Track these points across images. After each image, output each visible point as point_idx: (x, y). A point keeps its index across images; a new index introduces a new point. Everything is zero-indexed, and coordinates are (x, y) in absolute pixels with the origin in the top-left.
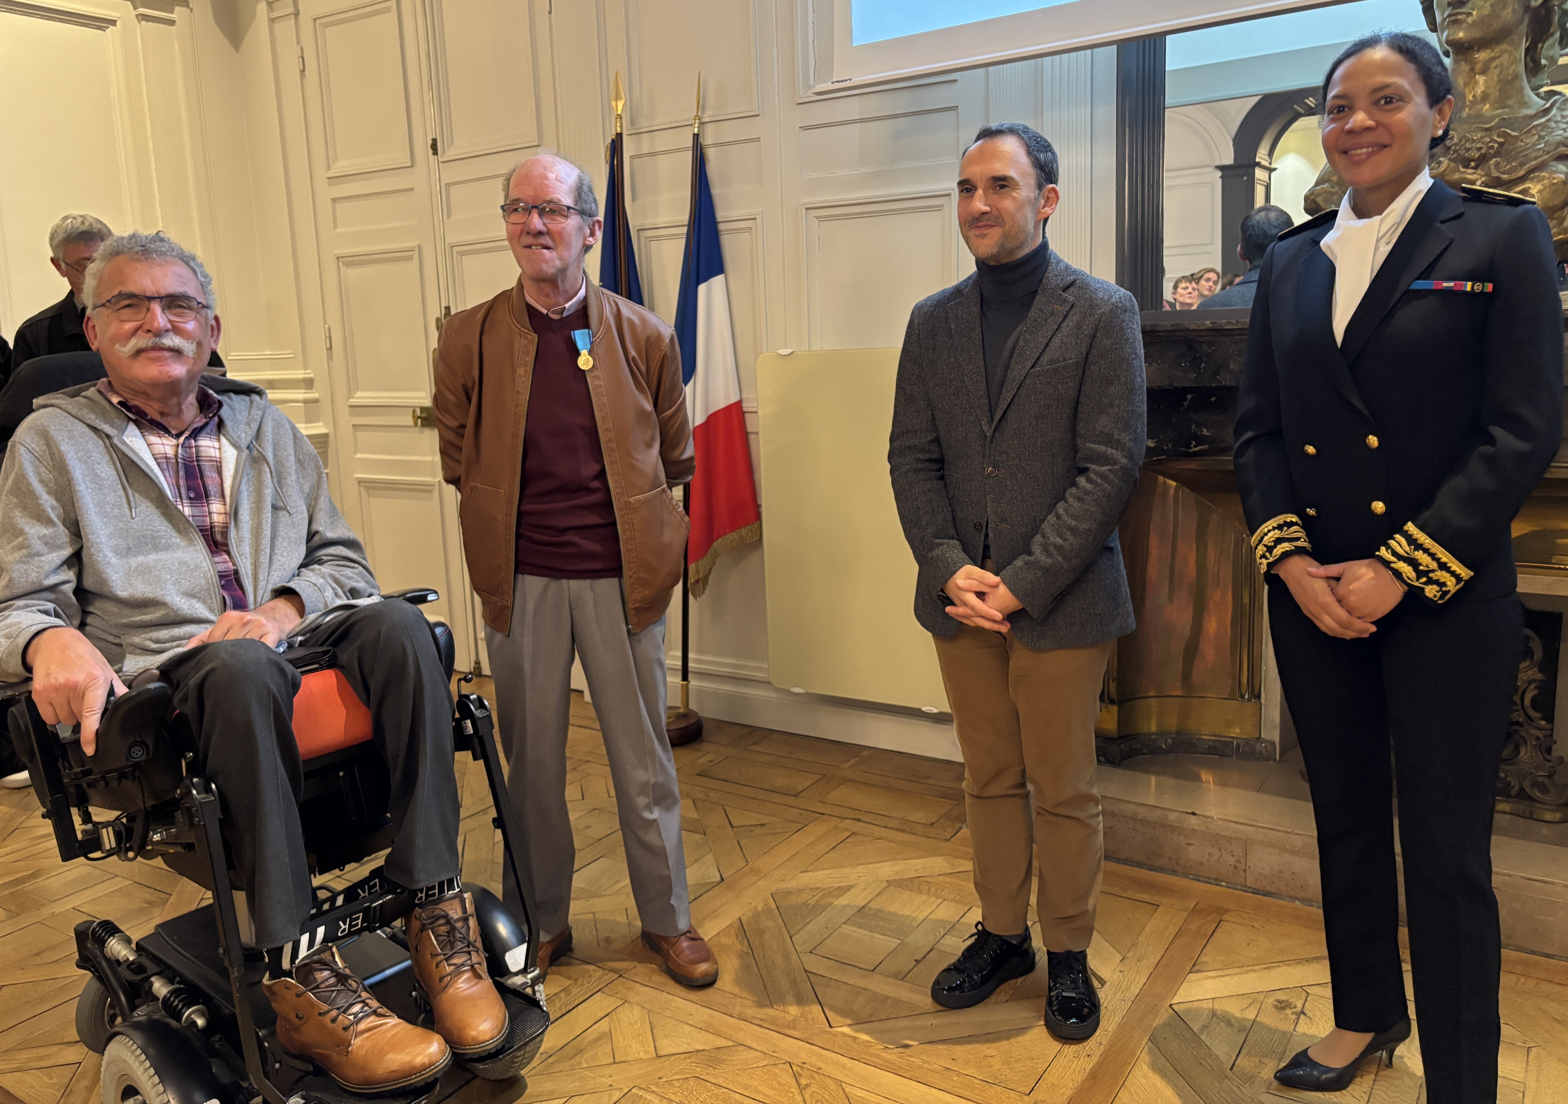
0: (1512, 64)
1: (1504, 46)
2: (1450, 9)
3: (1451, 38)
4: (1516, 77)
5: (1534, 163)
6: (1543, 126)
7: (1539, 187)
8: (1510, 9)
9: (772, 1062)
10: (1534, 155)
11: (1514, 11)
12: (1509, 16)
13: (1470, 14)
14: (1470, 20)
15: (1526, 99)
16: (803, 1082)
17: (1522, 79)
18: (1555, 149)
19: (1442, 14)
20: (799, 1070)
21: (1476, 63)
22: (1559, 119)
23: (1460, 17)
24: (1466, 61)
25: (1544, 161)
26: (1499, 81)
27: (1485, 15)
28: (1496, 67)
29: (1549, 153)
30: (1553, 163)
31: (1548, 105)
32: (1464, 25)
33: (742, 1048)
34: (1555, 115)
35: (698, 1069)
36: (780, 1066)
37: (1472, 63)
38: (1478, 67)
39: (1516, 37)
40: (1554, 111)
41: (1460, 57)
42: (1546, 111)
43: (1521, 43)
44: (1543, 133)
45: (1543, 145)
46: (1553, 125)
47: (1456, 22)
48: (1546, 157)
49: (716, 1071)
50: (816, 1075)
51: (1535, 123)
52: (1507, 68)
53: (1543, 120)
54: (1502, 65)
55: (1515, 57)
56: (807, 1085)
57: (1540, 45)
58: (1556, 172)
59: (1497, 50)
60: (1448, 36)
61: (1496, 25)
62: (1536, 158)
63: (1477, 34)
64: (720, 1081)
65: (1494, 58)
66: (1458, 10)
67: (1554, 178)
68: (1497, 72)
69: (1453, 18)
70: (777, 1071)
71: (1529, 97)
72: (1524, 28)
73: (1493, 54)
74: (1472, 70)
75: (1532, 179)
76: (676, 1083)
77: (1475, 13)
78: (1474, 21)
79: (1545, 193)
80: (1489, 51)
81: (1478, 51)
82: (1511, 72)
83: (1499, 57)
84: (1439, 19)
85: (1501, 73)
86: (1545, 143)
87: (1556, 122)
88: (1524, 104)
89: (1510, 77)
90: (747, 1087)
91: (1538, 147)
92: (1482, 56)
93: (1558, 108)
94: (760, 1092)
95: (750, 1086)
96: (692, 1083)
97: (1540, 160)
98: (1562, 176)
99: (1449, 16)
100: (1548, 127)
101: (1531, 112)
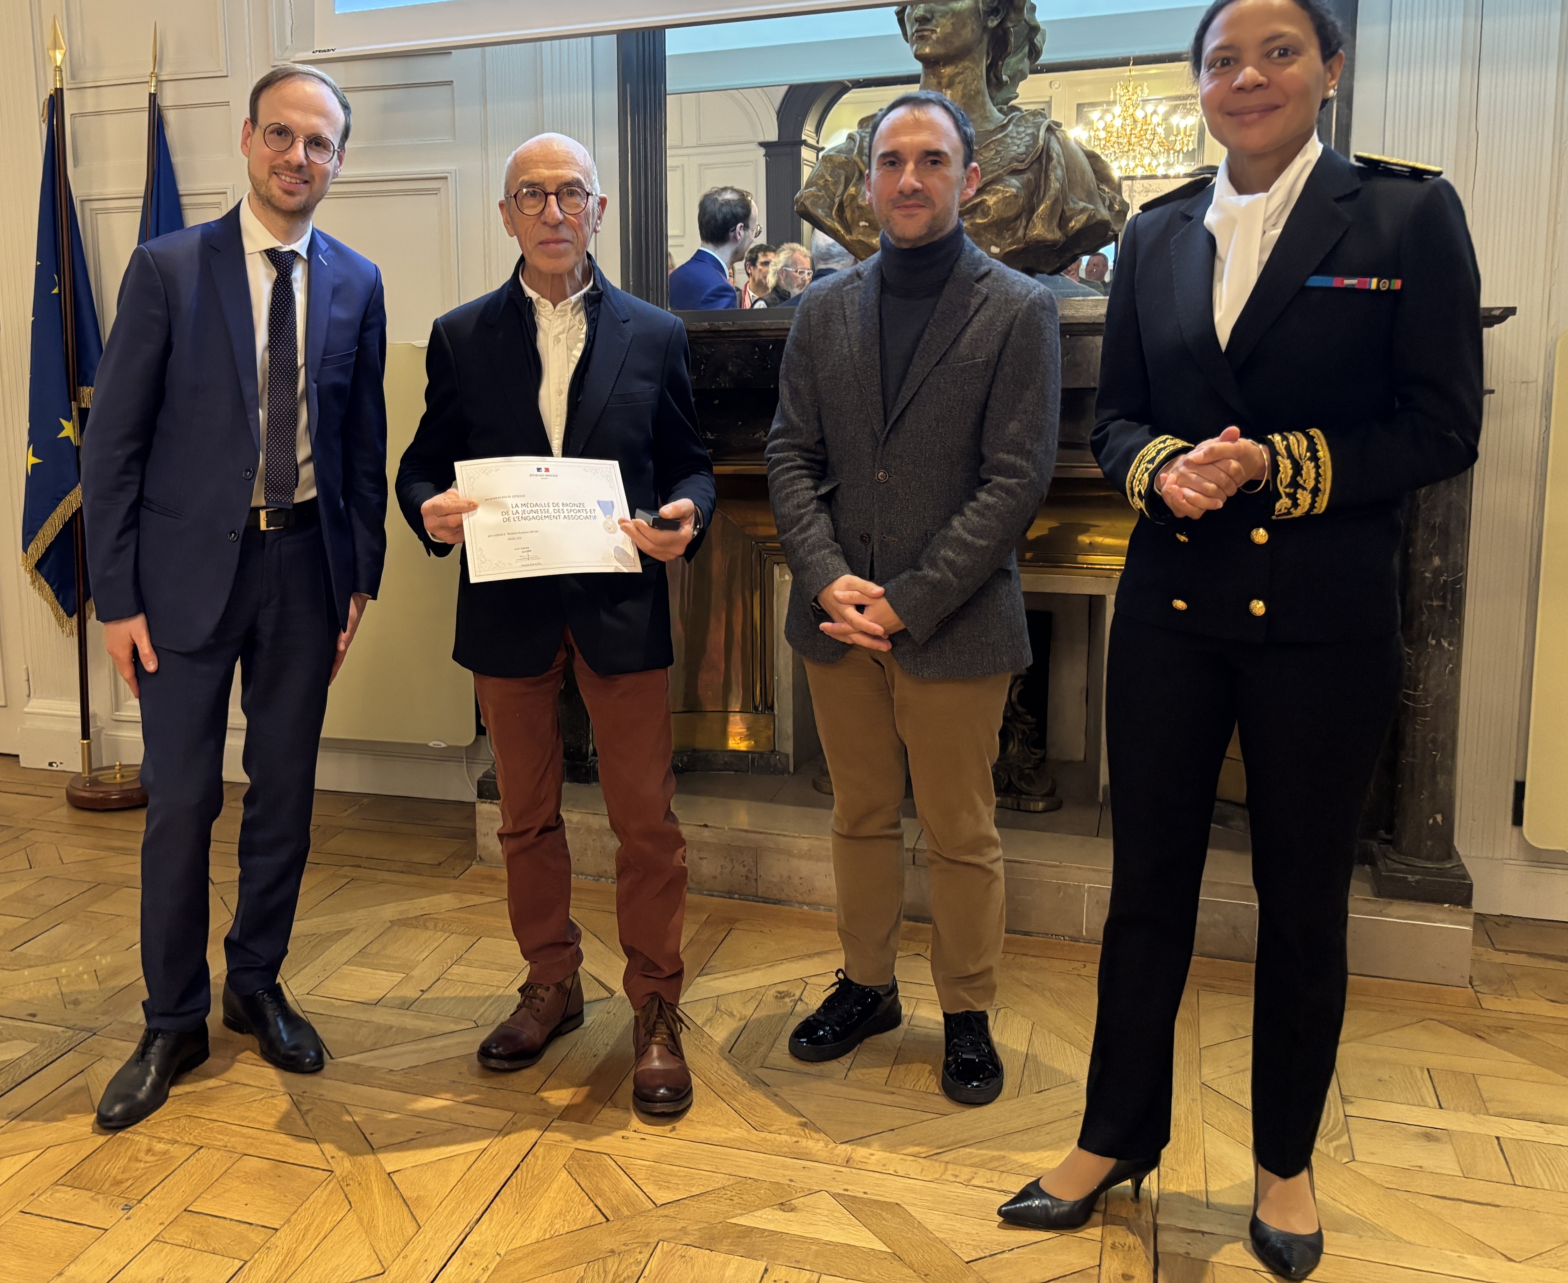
0: (974, 80)
1: (966, 63)
2: (917, 24)
3: (918, 53)
4: (978, 92)
5: (990, 177)
6: (1001, 141)
7: (995, 199)
8: (969, 29)
9: (270, 1094)
10: (990, 169)
11: (973, 30)
12: (969, 36)
13: (933, 31)
14: (934, 36)
15: (988, 115)
16: (304, 1108)
17: (984, 96)
18: (1010, 164)
19: (912, 28)
20: (300, 1099)
21: (942, 78)
22: (1015, 135)
23: (926, 33)
24: (934, 76)
25: (999, 174)
26: (964, 95)
27: (948, 34)
28: (960, 83)
29: (1004, 167)
30: (1006, 178)
31: (1005, 122)
32: (930, 42)
33: (237, 1086)
34: (1011, 131)
35: (190, 1109)
36: (279, 1098)
37: (939, 77)
38: (945, 81)
39: (976, 56)
40: (1010, 128)
41: (929, 71)
42: (1004, 127)
43: (982, 61)
44: (1000, 149)
45: (999, 160)
46: (1009, 140)
47: (922, 38)
48: (1001, 171)
49: (209, 1109)
50: (318, 1101)
51: (994, 138)
52: (971, 84)
53: (1000, 136)
54: (965, 81)
55: (976, 74)
56: (308, 1111)
57: (1000, 63)
58: (1009, 186)
59: (960, 66)
60: (916, 51)
61: (957, 43)
62: (992, 172)
63: (940, 50)
64: (214, 1117)
65: (959, 74)
66: (925, 27)
67: (1007, 192)
68: (960, 87)
69: (920, 34)
70: (276, 1102)
71: (990, 111)
72: (984, 46)
73: (957, 70)
74: (939, 83)
75: (989, 193)
76: (166, 1123)
77: (938, 30)
78: (938, 38)
79: (1000, 205)
80: (954, 67)
81: (944, 66)
82: (973, 87)
83: (962, 73)
84: (909, 33)
85: (964, 88)
86: (1001, 158)
87: (1012, 138)
88: (986, 118)
89: (973, 93)
90: (244, 1118)
91: (995, 162)
92: (947, 71)
93: (1014, 124)
94: (259, 1122)
95: (247, 1118)
96: (183, 1121)
97: (995, 174)
98: (1014, 190)
99: (917, 31)
100: (1004, 143)
101: (991, 127)
